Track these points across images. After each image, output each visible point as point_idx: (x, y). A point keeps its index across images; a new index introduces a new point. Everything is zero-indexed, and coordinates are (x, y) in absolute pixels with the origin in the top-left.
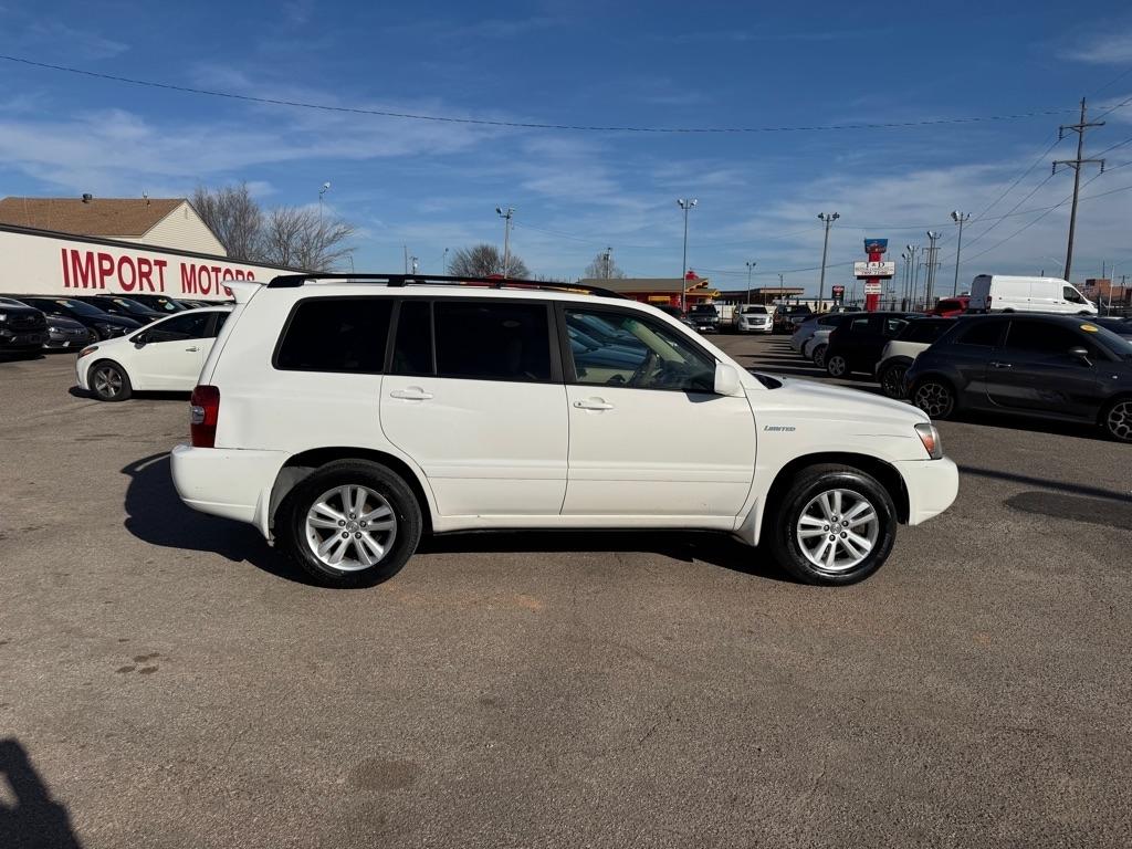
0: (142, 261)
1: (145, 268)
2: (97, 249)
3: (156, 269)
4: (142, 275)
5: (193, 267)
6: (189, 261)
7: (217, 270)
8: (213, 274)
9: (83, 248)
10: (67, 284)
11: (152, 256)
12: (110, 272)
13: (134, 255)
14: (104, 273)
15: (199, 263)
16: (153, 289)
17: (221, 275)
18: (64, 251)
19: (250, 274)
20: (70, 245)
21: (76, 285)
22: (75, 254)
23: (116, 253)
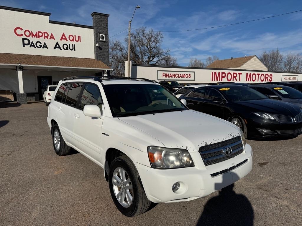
0: (234, 73)
1: (235, 75)
2: (221, 71)
3: (238, 75)
4: (234, 77)
5: (250, 74)
6: (249, 73)
7: (258, 75)
8: (257, 76)
9: (217, 71)
10: (212, 80)
11: (237, 72)
12: (224, 77)
13: (232, 72)
14: (223, 77)
15: (252, 73)
16: (236, 80)
17: (260, 76)
18: (213, 73)
19: (271, 75)
20: (214, 71)
21: (215, 80)
22: (215, 73)
23: (227, 72)
